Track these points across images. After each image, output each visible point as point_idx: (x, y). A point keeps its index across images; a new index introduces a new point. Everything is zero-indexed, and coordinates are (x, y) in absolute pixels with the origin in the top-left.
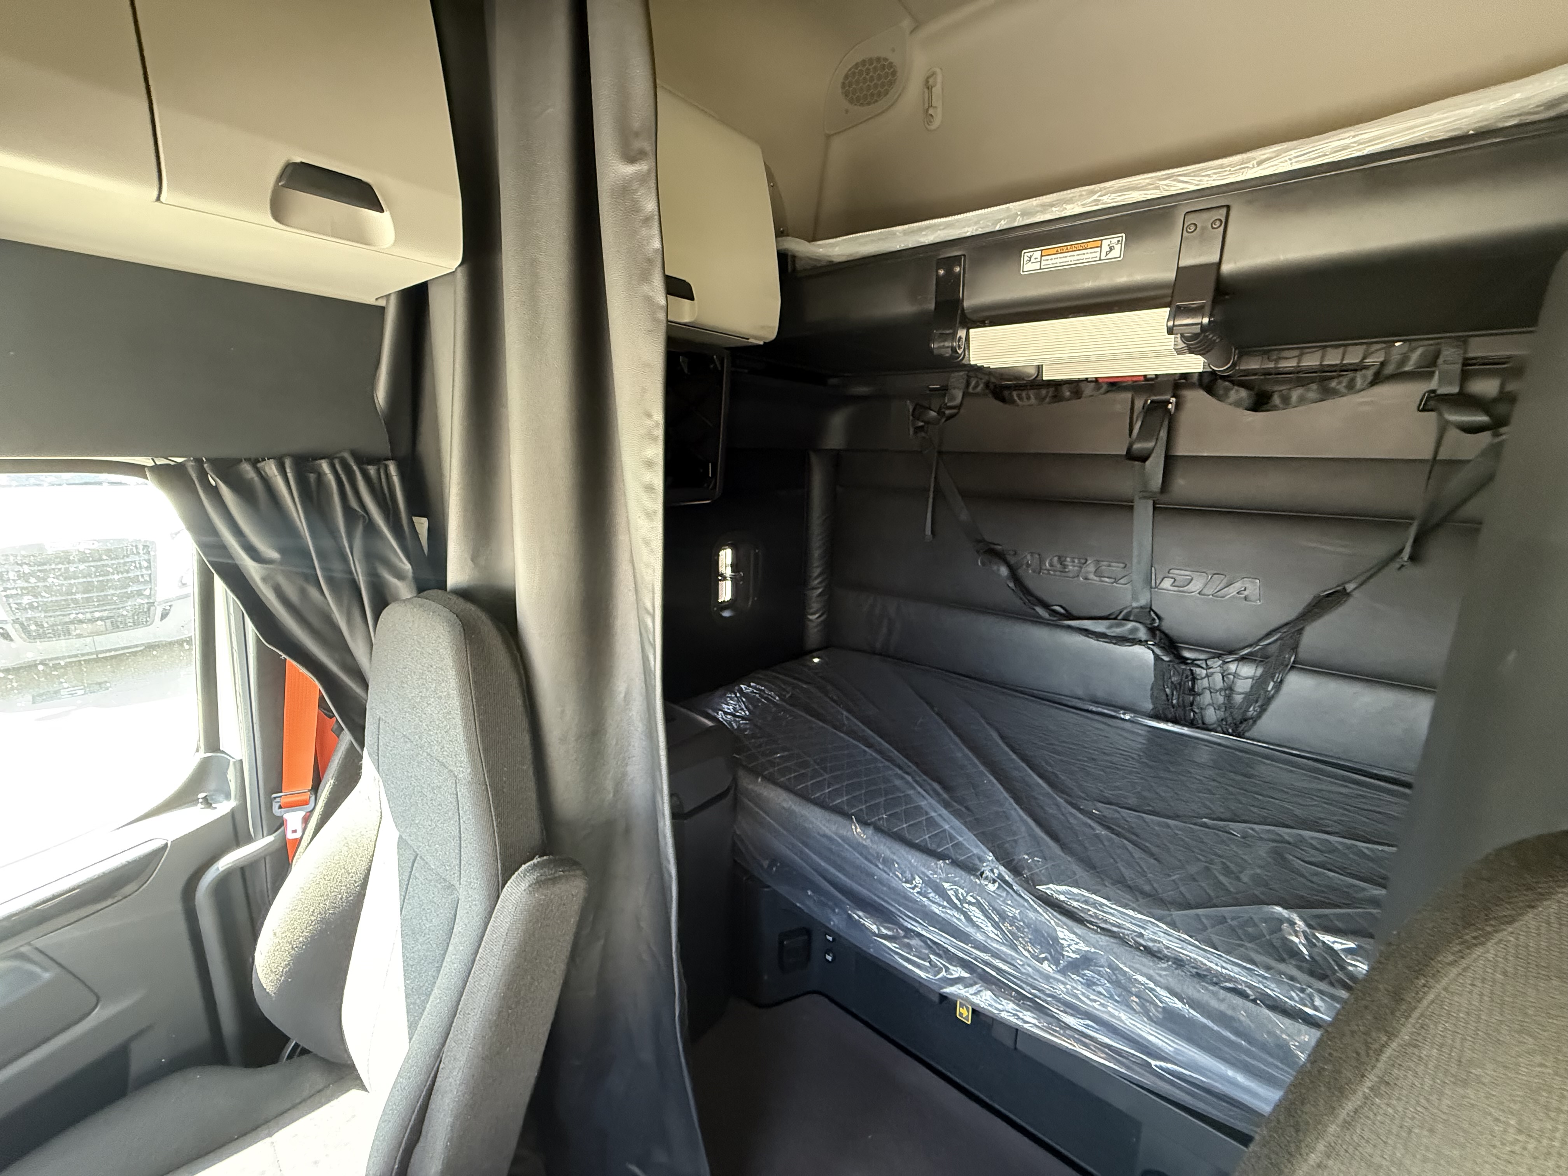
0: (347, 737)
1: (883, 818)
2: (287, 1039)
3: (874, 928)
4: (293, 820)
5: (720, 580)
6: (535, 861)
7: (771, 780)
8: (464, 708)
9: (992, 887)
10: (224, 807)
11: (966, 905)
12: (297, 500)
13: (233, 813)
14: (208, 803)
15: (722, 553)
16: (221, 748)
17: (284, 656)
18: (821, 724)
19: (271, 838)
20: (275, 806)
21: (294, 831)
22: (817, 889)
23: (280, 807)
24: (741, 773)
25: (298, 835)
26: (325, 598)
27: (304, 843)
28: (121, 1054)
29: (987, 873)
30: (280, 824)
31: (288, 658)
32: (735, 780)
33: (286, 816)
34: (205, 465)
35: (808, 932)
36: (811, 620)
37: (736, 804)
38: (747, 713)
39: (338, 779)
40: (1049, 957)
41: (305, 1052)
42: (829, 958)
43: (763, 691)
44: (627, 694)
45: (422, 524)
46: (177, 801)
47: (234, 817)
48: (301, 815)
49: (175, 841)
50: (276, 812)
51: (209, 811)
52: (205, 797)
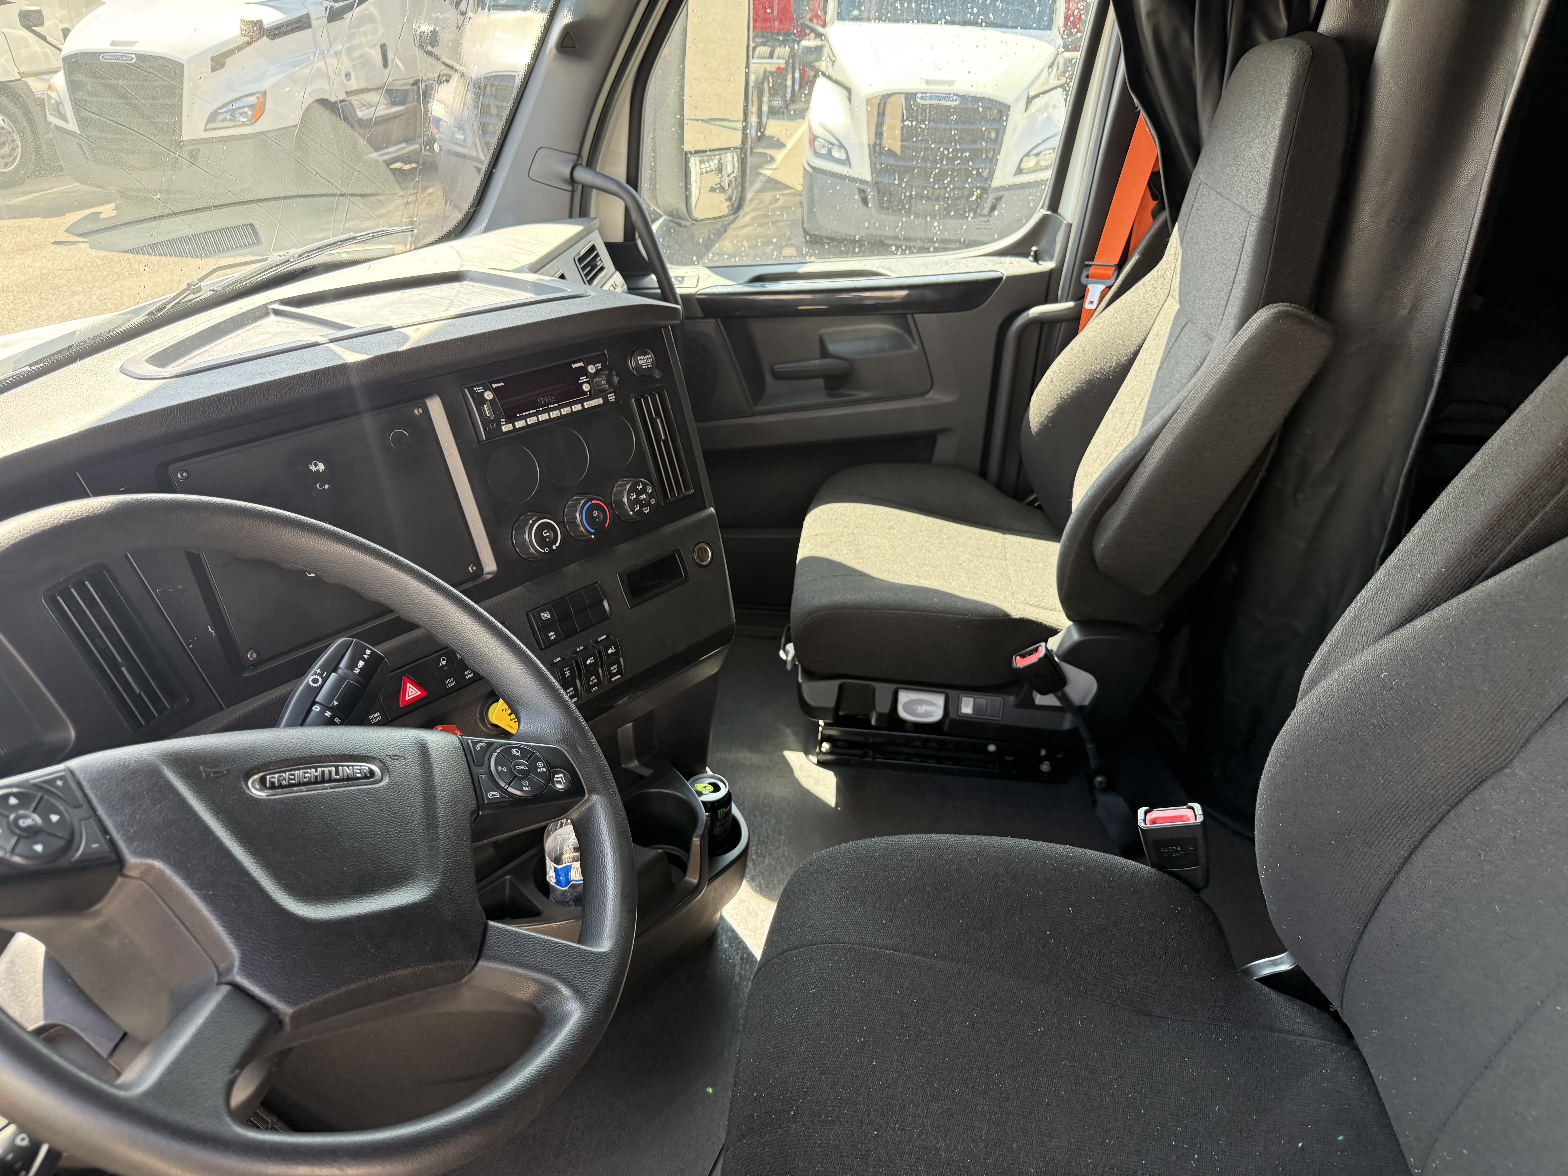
0: (1164, 213)
4: (1094, 291)
10: (1047, 265)
13: (1051, 273)
14: (1037, 259)
16: (1059, 211)
17: (1140, 107)
19: (1071, 304)
20: (1084, 274)
21: (1092, 303)
23: (1088, 276)
25: (1093, 307)
27: (1094, 315)
28: (930, 439)
30: (1081, 294)
31: (1142, 111)
33: (1090, 286)
39: (1142, 257)
46: (1018, 250)
47: (1051, 277)
48: (1102, 287)
49: (1008, 278)
50: (1084, 280)
51: (1035, 264)
52: (1036, 252)
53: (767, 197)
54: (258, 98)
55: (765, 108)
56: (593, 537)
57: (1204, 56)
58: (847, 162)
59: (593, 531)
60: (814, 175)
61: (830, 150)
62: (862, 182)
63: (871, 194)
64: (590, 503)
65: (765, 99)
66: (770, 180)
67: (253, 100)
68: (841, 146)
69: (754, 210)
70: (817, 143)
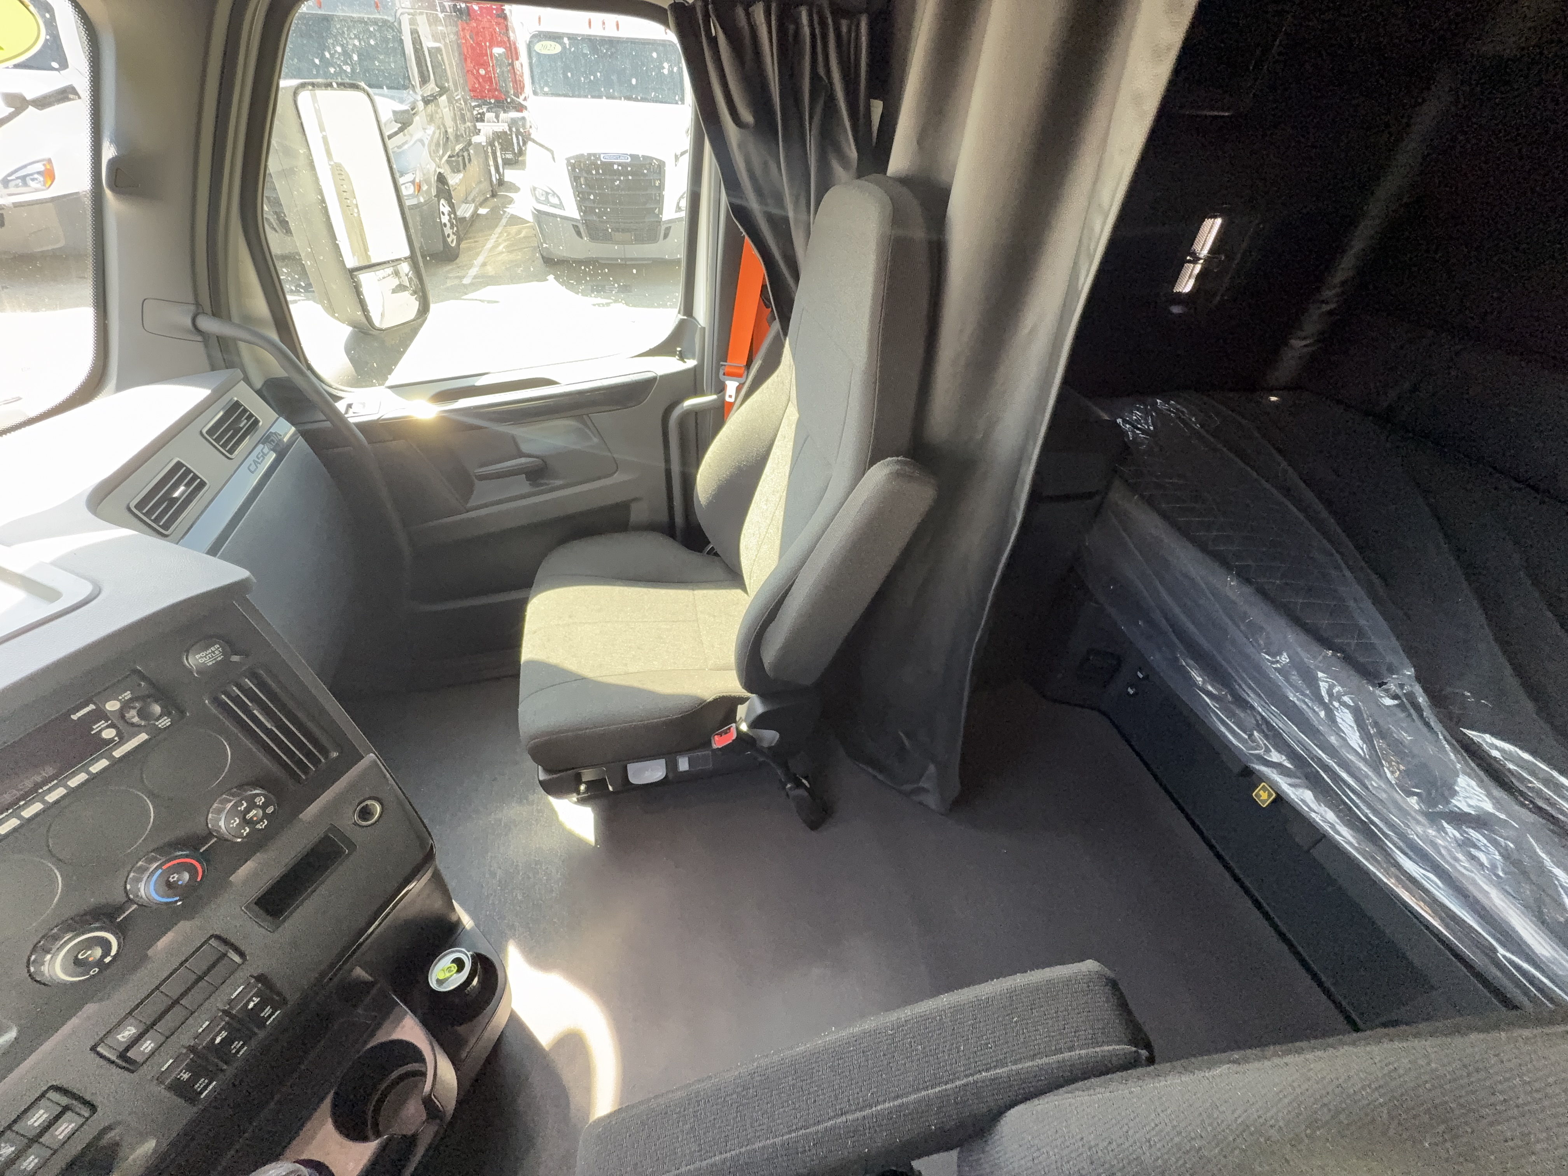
0: (776, 325)
1: (1274, 583)
2: (709, 542)
3: (1199, 679)
4: (731, 386)
5: (1189, 262)
6: (899, 458)
7: (1150, 502)
8: (874, 295)
9: (1388, 702)
10: (691, 363)
11: (1336, 704)
12: (776, 62)
13: (695, 369)
14: (682, 357)
15: (1208, 222)
16: (693, 315)
17: (744, 233)
18: (1242, 465)
19: (714, 397)
20: (721, 371)
21: (730, 396)
22: (1151, 622)
23: (724, 374)
24: (1117, 483)
25: (732, 400)
26: (781, 175)
27: (735, 407)
28: (625, 507)
29: (1392, 687)
30: (721, 389)
31: (747, 237)
32: (1108, 488)
33: (727, 383)
34: (710, 7)
35: (1119, 660)
36: (1292, 347)
37: (1098, 510)
38: (1152, 428)
39: (764, 361)
40: (1424, 794)
41: (716, 554)
42: (1131, 691)
43: (1183, 412)
44: (1033, 331)
45: (877, 107)
46: (664, 349)
47: (695, 372)
48: (737, 384)
49: (661, 377)
50: (722, 377)
51: (681, 362)
52: (680, 352)
53: (514, 229)
54: (44, 165)
55: (500, 161)
56: (179, 903)
57: (791, 187)
58: (561, 206)
59: (178, 898)
60: (540, 215)
61: (547, 198)
62: (576, 220)
63: (582, 229)
64: (160, 871)
65: (498, 154)
66: (513, 217)
67: (40, 167)
68: (554, 194)
69: (505, 241)
70: (537, 192)
